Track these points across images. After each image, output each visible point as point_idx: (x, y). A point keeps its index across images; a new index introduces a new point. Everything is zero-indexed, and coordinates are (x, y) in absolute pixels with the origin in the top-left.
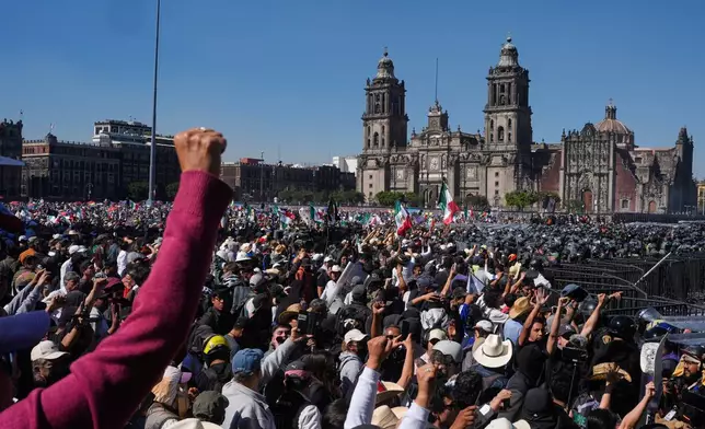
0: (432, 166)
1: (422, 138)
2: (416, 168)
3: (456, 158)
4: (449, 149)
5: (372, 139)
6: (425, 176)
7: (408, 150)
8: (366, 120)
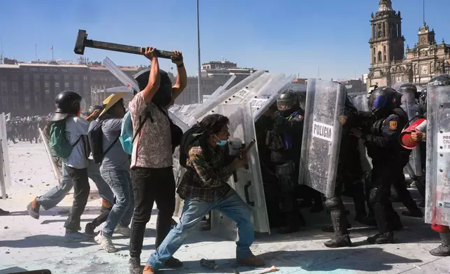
0: (423, 72)
1: (414, 52)
2: (411, 74)
3: (441, 64)
4: (436, 58)
5: (376, 56)
6: (418, 80)
7: (404, 61)
8: (372, 43)
